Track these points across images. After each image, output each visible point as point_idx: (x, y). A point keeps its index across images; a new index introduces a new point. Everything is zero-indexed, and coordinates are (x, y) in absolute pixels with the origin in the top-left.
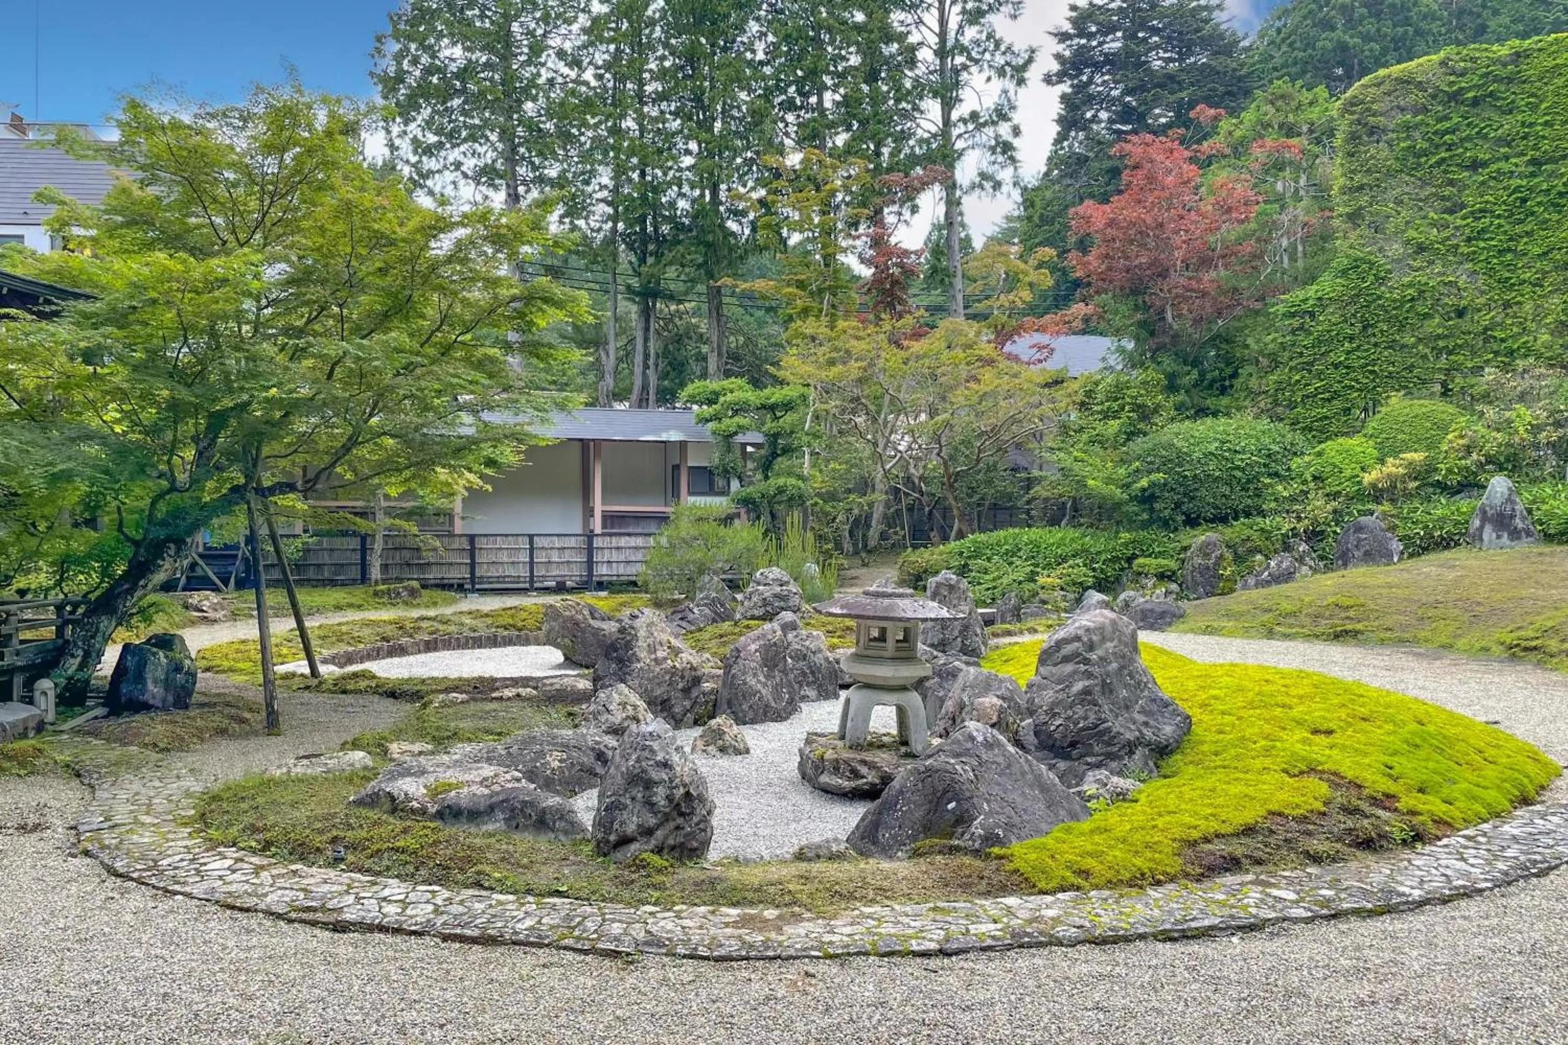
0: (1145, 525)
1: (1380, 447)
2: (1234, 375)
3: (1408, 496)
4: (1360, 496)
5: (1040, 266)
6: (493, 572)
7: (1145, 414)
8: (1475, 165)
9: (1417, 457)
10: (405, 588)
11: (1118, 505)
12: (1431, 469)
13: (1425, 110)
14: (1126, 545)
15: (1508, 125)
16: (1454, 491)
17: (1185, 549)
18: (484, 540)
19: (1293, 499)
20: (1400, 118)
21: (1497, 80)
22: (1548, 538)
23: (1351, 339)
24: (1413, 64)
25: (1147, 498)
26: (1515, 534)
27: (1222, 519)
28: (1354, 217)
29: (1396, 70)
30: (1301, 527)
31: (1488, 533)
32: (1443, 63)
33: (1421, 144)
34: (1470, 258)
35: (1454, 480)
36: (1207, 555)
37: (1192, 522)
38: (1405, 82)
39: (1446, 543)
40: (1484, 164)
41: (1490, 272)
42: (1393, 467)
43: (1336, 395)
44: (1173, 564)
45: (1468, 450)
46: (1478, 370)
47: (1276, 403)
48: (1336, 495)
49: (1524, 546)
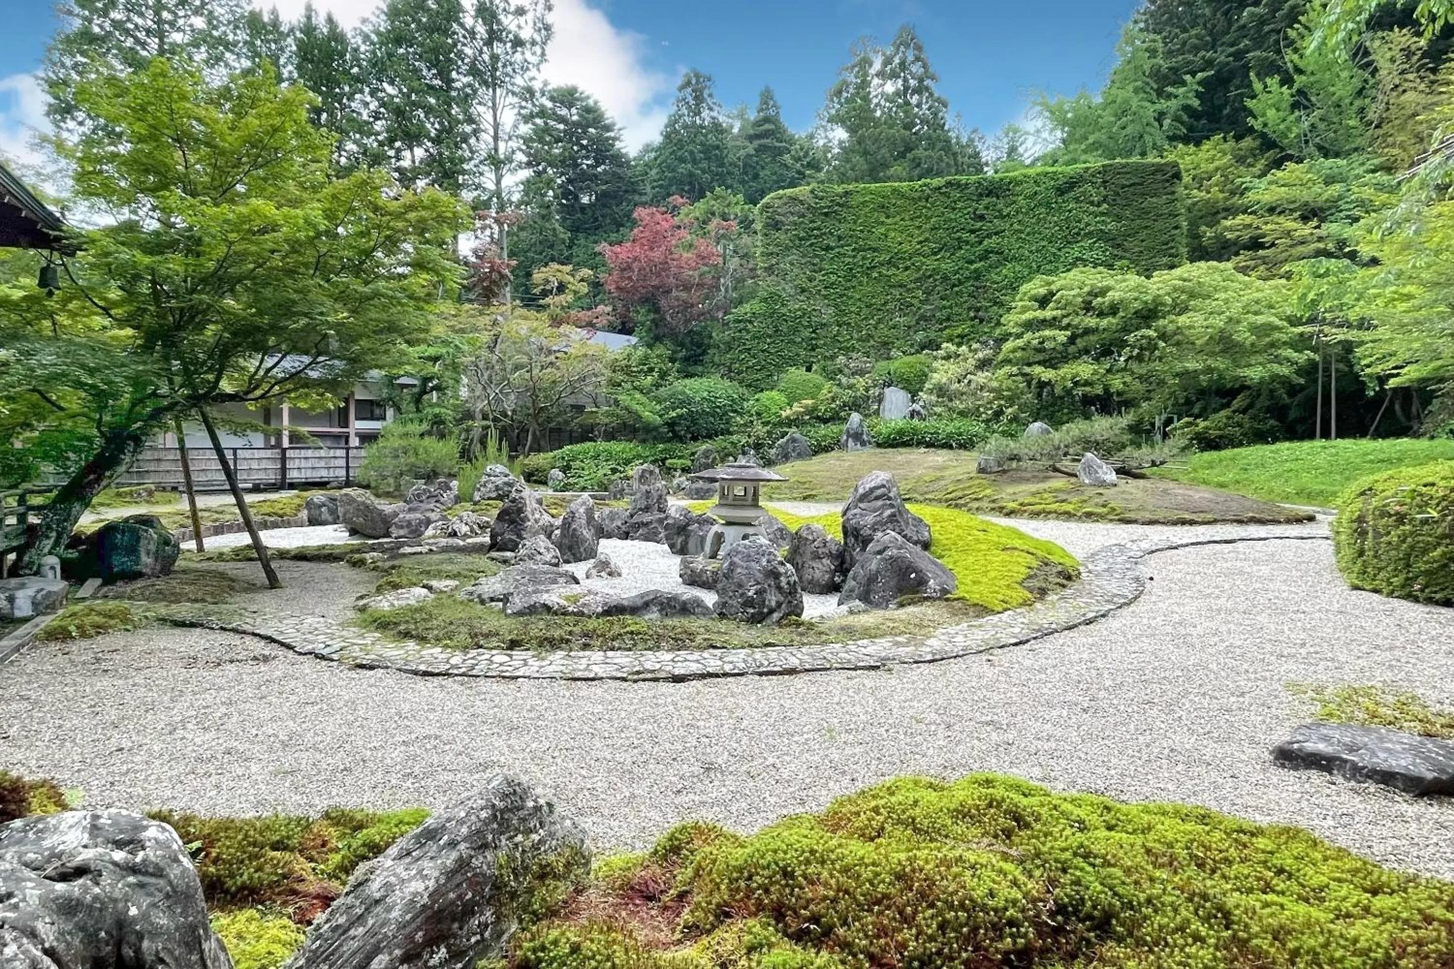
0: (669, 440)
1: (788, 397)
2: (704, 353)
3: (805, 423)
4: (781, 424)
5: (582, 280)
6: (203, 478)
7: (663, 375)
8: (828, 248)
9: (810, 402)
10: (145, 490)
11: (656, 428)
12: (815, 409)
13: (803, 216)
14: (661, 452)
15: (843, 228)
16: (825, 421)
17: (693, 454)
18: (195, 452)
19: (745, 425)
20: (792, 219)
21: (838, 204)
22: (879, 445)
23: (770, 336)
24: (797, 190)
25: (671, 424)
26: (863, 444)
27: (709, 437)
28: (769, 270)
29: (788, 191)
30: (751, 441)
31: (851, 443)
32: (812, 192)
33: (802, 234)
34: (825, 297)
35: (828, 415)
36: (707, 457)
37: (695, 439)
38: (794, 199)
39: (827, 449)
40: (832, 249)
41: (836, 306)
42: (797, 408)
43: (763, 367)
44: (689, 463)
45: (833, 399)
46: (833, 358)
47: (730, 371)
48: (768, 423)
49: (869, 450)
